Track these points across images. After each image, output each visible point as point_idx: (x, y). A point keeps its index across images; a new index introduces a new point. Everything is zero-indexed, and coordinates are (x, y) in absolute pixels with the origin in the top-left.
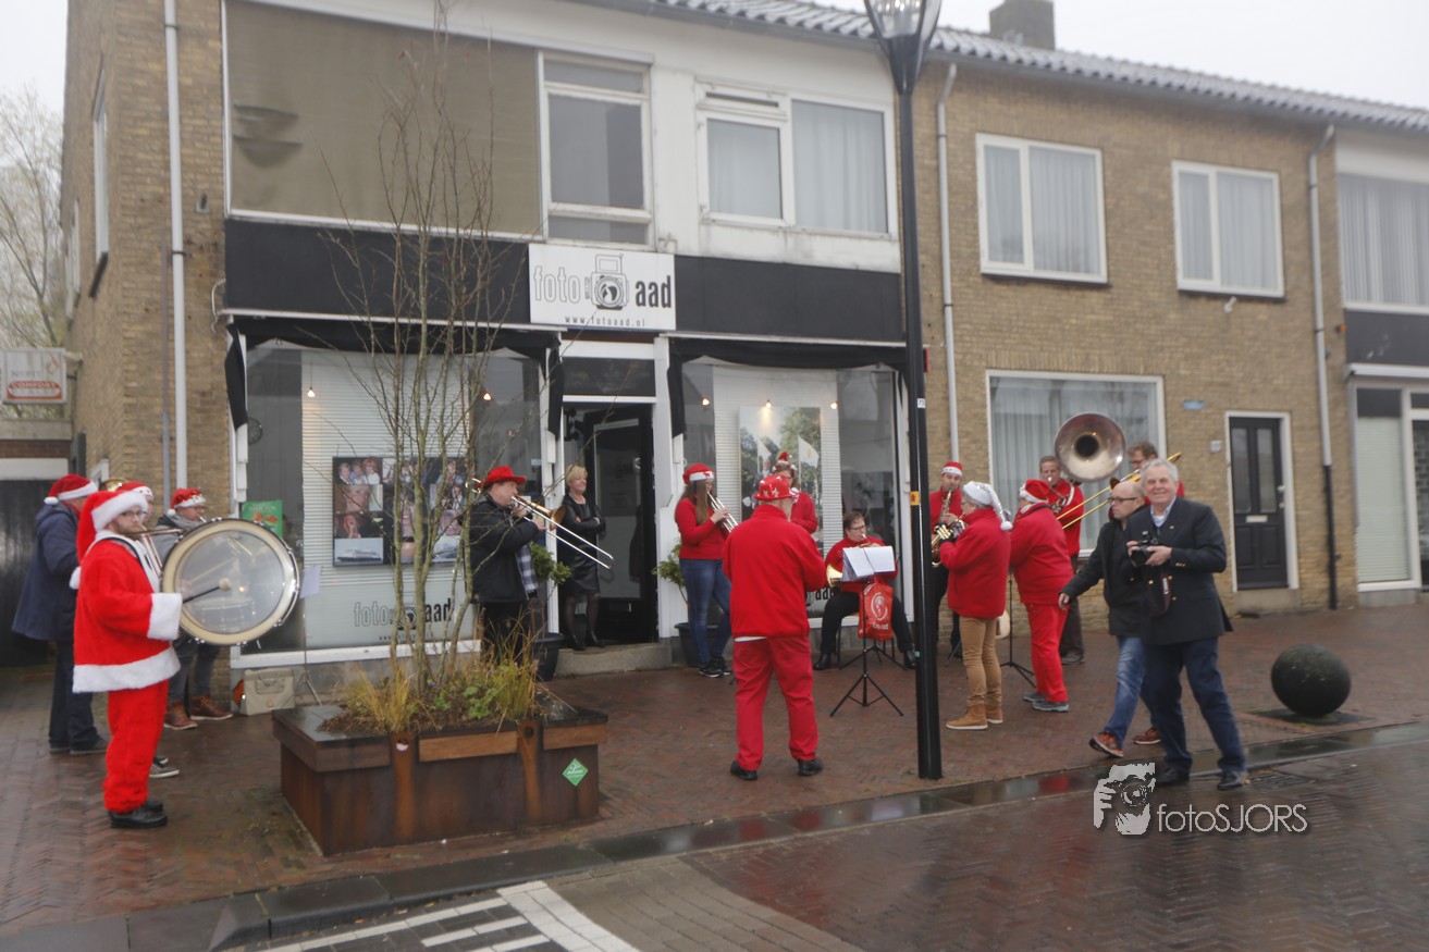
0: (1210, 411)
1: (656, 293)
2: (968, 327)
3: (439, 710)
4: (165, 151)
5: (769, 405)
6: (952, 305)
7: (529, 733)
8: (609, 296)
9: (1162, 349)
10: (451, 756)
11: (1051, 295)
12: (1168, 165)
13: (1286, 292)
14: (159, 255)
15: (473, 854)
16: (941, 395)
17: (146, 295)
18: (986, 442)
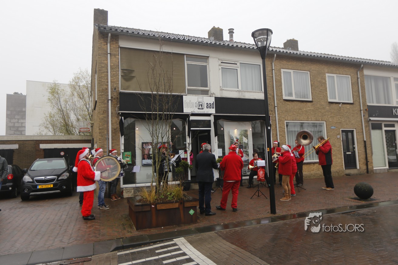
0: (337, 129)
1: (211, 105)
2: (280, 111)
3: (162, 198)
4: (107, 79)
5: (236, 129)
6: (277, 106)
7: (181, 203)
8: (201, 106)
9: (325, 115)
10: (164, 208)
11: (299, 104)
12: (325, 75)
13: (353, 102)
14: (106, 100)
15: (169, 231)
16: (275, 126)
17: (103, 109)
18: (285, 137)
